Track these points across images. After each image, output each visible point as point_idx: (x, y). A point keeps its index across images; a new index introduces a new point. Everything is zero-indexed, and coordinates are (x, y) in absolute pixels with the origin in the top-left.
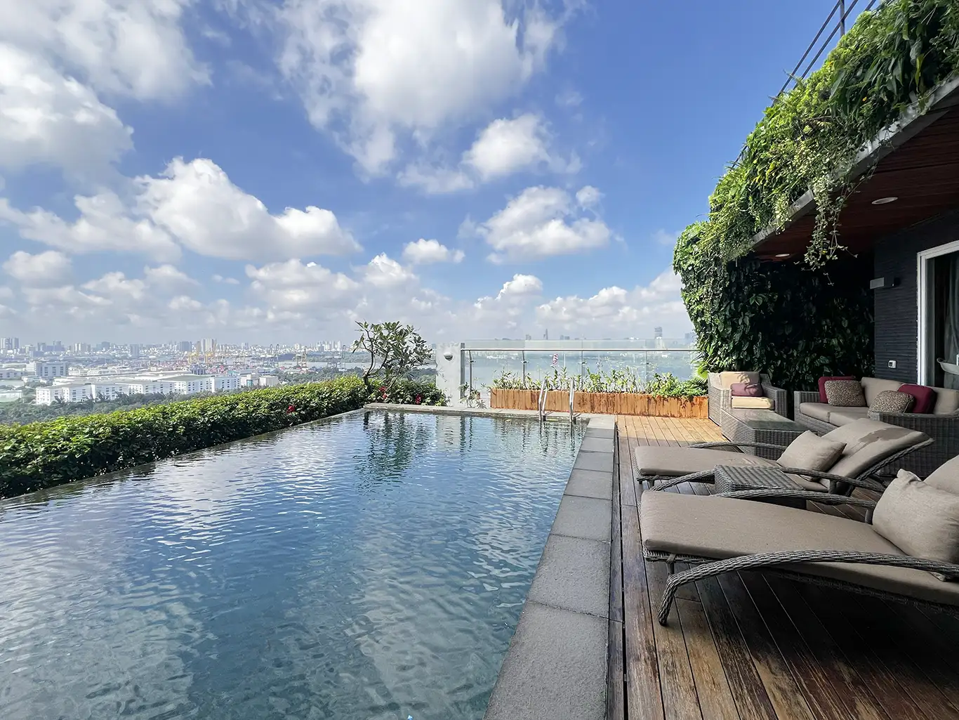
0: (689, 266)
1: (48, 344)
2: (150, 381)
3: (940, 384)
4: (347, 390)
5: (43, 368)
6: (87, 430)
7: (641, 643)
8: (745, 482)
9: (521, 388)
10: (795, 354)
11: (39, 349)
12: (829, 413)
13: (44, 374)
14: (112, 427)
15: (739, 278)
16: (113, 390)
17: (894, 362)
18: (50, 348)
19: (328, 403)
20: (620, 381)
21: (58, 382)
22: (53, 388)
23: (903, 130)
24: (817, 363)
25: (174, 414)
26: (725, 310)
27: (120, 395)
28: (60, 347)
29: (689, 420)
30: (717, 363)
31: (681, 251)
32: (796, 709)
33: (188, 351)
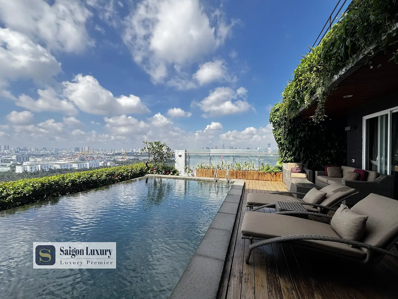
0: (275, 120)
1: (21, 148)
2: (62, 164)
3: (371, 169)
4: (139, 169)
5: (19, 158)
6: (31, 185)
7: (237, 270)
8: (285, 208)
9: (209, 168)
10: (317, 156)
11: (17, 150)
12: (327, 180)
13: (19, 160)
14: (42, 183)
15: (294, 126)
16: (47, 167)
17: (354, 160)
18: (22, 150)
19: (131, 174)
20: (247, 166)
21: (25, 164)
22: (23, 166)
23: (347, 71)
24: (325, 160)
25: (67, 178)
26: (289, 138)
27: (50, 169)
28: (26, 149)
29: (275, 182)
30: (286, 159)
31: (272, 114)
32: (291, 296)
33: (78, 151)
